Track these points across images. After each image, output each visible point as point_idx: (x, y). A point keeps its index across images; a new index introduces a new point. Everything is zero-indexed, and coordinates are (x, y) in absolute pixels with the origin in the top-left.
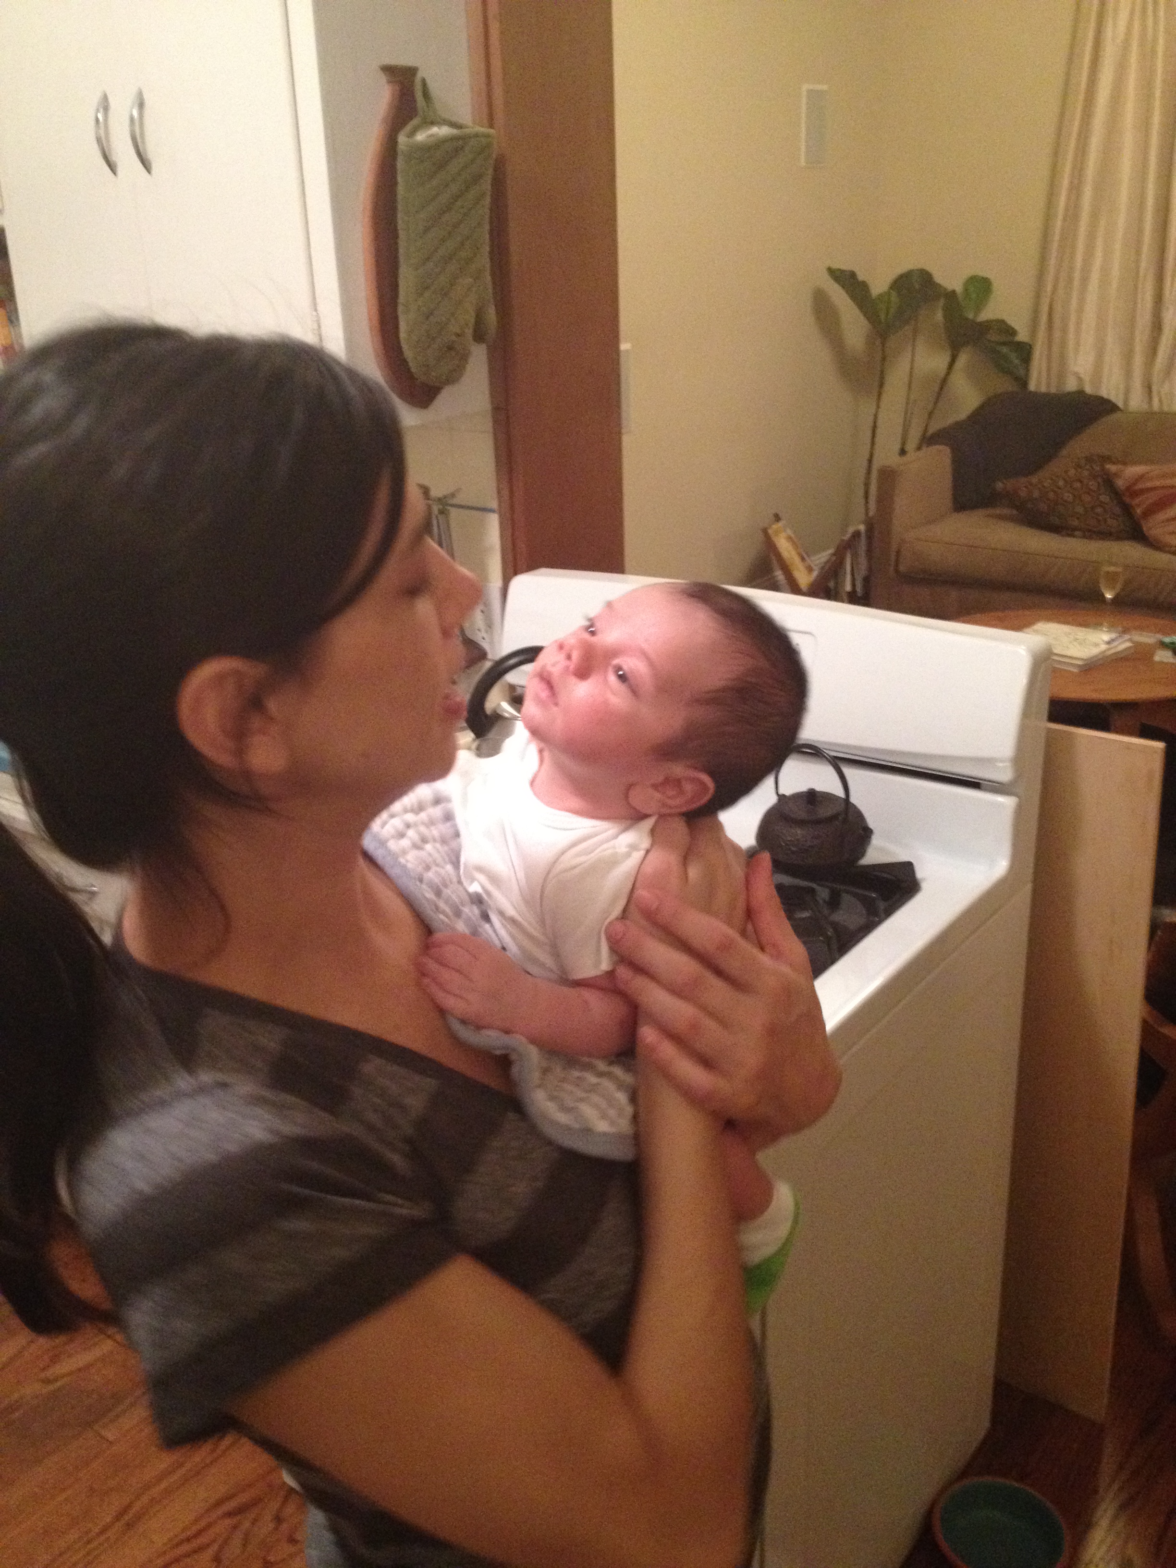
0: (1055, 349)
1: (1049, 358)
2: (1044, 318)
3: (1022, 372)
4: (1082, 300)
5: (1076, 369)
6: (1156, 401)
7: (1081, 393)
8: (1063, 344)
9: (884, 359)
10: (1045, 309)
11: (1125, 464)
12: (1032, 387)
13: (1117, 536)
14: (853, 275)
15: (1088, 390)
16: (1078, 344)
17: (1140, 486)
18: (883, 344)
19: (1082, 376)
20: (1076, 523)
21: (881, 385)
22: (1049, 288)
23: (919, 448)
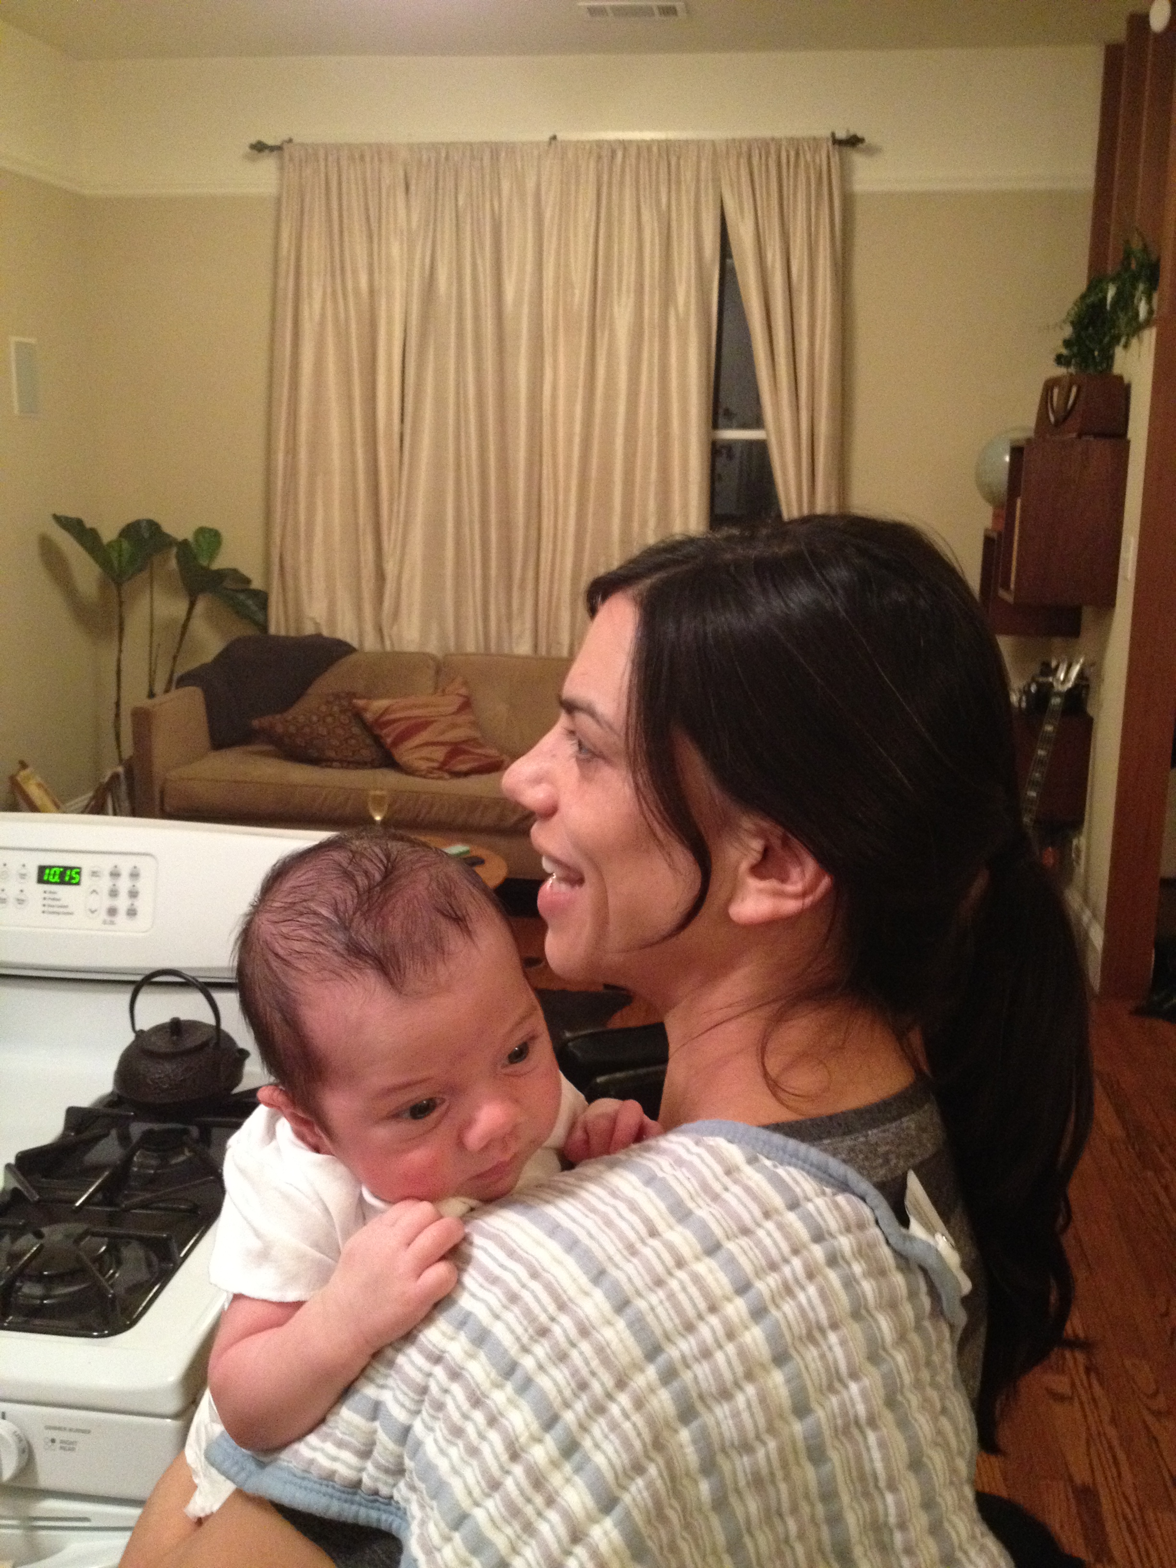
0: (290, 595)
1: (285, 602)
2: (276, 568)
3: (260, 617)
4: (309, 552)
5: (312, 615)
6: (388, 643)
7: (319, 636)
8: (297, 590)
9: (121, 604)
10: (276, 560)
11: (370, 698)
12: (272, 630)
13: (373, 765)
14: (80, 522)
15: (325, 633)
16: (310, 592)
17: (387, 717)
18: (119, 590)
19: (318, 621)
20: (332, 754)
21: (121, 630)
22: (278, 540)
23: (167, 691)
